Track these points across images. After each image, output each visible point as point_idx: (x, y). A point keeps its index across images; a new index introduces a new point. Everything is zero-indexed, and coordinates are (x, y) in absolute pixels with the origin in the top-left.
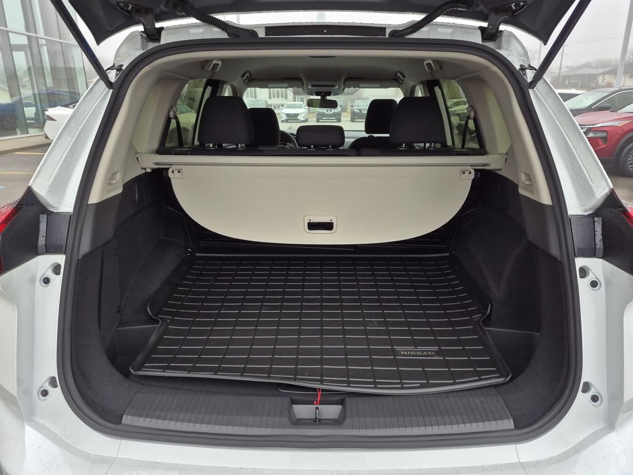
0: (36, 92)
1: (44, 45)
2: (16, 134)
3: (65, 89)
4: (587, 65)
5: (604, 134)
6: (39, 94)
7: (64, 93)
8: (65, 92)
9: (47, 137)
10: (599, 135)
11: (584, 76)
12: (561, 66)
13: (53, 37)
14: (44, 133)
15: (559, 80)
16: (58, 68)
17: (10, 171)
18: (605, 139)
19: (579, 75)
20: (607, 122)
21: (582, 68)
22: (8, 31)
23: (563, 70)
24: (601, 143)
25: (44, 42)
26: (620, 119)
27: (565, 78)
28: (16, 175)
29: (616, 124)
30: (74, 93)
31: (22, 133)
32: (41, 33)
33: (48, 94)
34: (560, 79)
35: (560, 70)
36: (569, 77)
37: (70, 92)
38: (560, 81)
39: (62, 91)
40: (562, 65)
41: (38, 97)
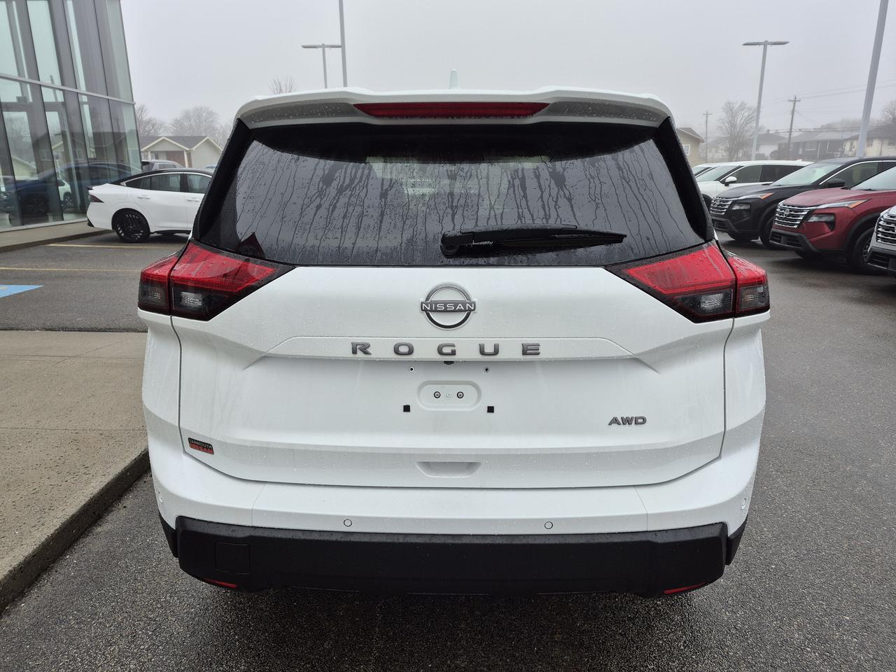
0: (73, 166)
1: (85, 103)
2: (46, 220)
3: (112, 161)
4: (829, 128)
5: (832, 218)
6: (77, 168)
7: (110, 167)
8: (112, 165)
9: (90, 224)
10: (824, 219)
11: (824, 142)
12: (791, 129)
13: (97, 93)
14: (86, 219)
15: (789, 148)
16: (104, 133)
17: (47, 266)
18: (831, 225)
19: (818, 142)
20: (835, 202)
21: (821, 132)
22: (40, 86)
23: (794, 134)
24: (827, 228)
25: (85, 99)
26: (851, 198)
27: (797, 145)
28: (55, 271)
29: (846, 204)
30: (124, 167)
31: (55, 220)
32: (82, 87)
33: (90, 168)
34: (791, 146)
35: (790, 135)
36: (804, 144)
37: (119, 166)
38: (791, 150)
39: (108, 165)
40: (793, 128)
41: (74, 172)
